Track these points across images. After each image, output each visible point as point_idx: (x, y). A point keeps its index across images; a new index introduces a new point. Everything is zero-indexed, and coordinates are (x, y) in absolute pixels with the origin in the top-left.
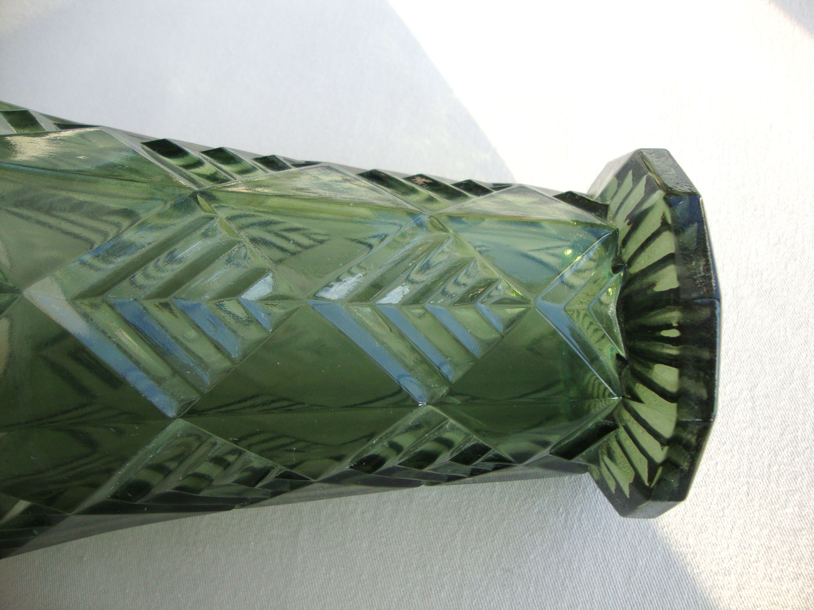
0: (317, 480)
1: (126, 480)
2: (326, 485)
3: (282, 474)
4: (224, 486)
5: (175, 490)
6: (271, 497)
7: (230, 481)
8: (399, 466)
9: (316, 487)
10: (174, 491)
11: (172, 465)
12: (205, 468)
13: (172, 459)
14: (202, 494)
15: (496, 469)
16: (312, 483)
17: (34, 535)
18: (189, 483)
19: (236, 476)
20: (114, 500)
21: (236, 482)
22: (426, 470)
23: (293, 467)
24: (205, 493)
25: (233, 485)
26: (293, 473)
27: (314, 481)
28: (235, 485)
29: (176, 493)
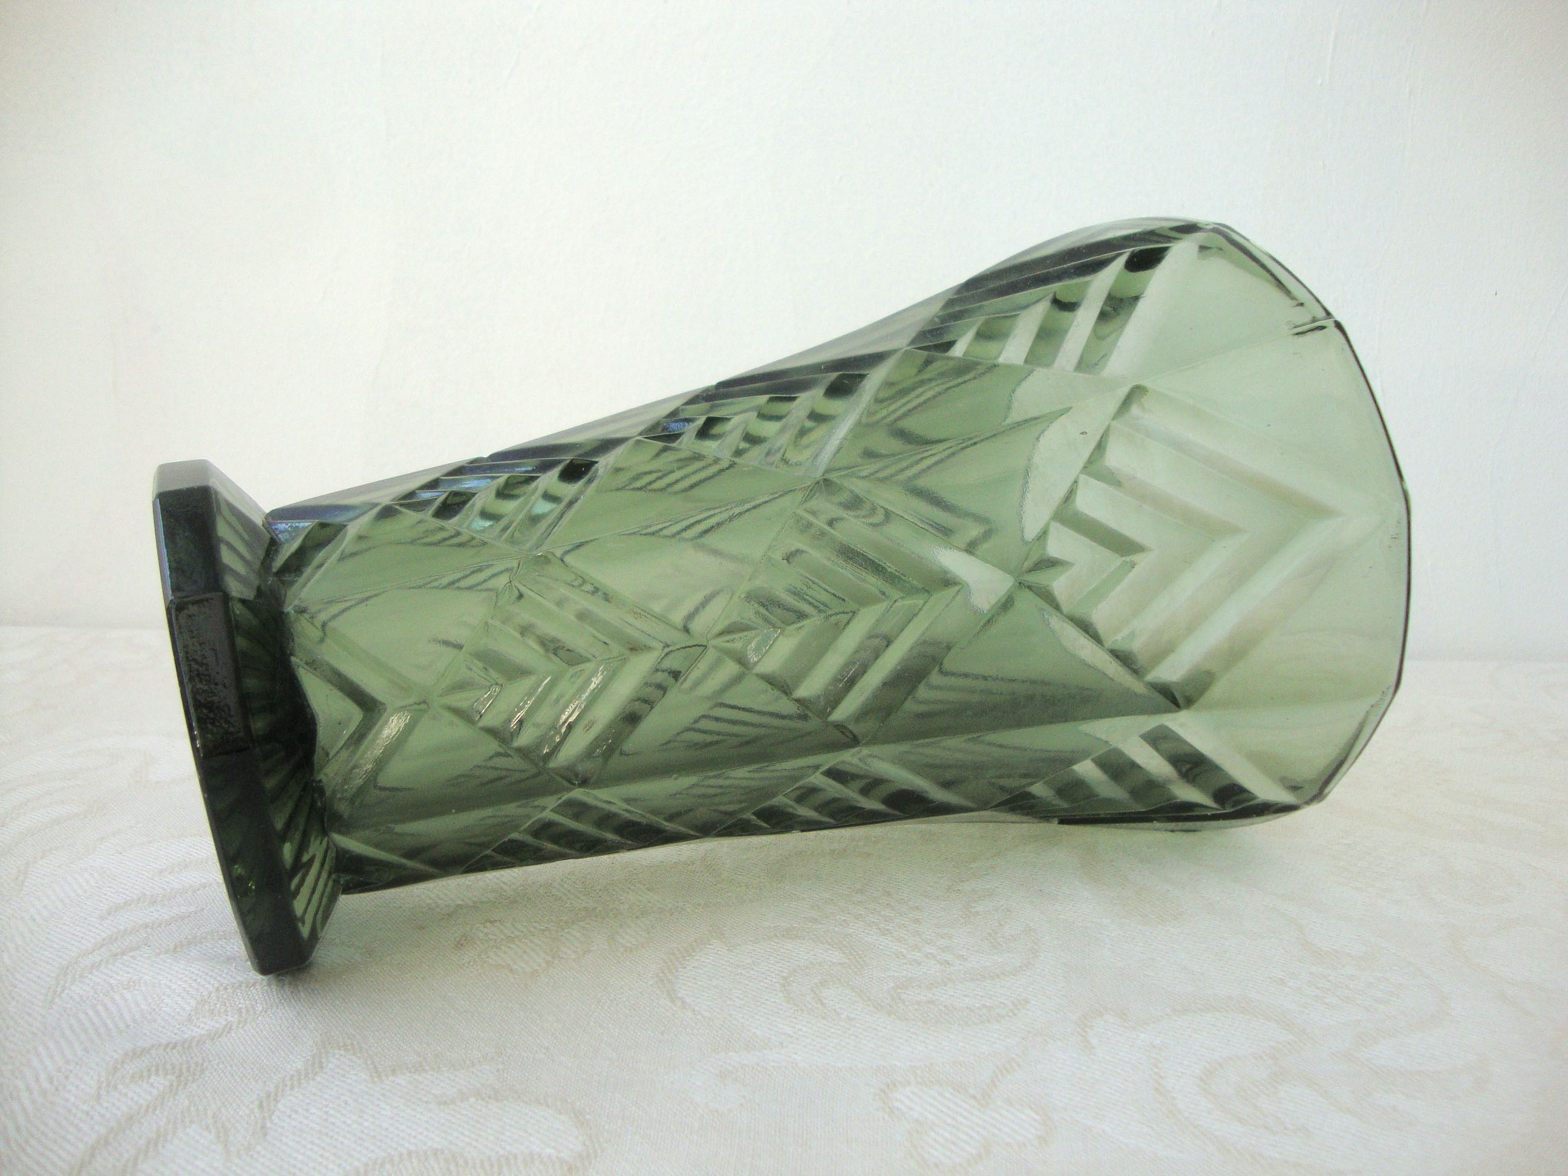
0: (634, 439)
1: (855, 396)
2: (619, 435)
3: (677, 439)
4: (741, 413)
5: (796, 397)
6: (678, 408)
7: (736, 420)
8: (539, 475)
9: (632, 429)
10: (796, 395)
11: (809, 424)
12: (769, 429)
13: (810, 430)
14: (766, 397)
15: (411, 494)
16: (640, 434)
17: (937, 317)
18: (781, 408)
19: (728, 426)
20: (862, 372)
21: (729, 419)
22: (505, 476)
23: (665, 450)
24: (763, 399)
25: (731, 415)
26: (664, 442)
27: (636, 438)
28: (728, 415)
29: (795, 393)
